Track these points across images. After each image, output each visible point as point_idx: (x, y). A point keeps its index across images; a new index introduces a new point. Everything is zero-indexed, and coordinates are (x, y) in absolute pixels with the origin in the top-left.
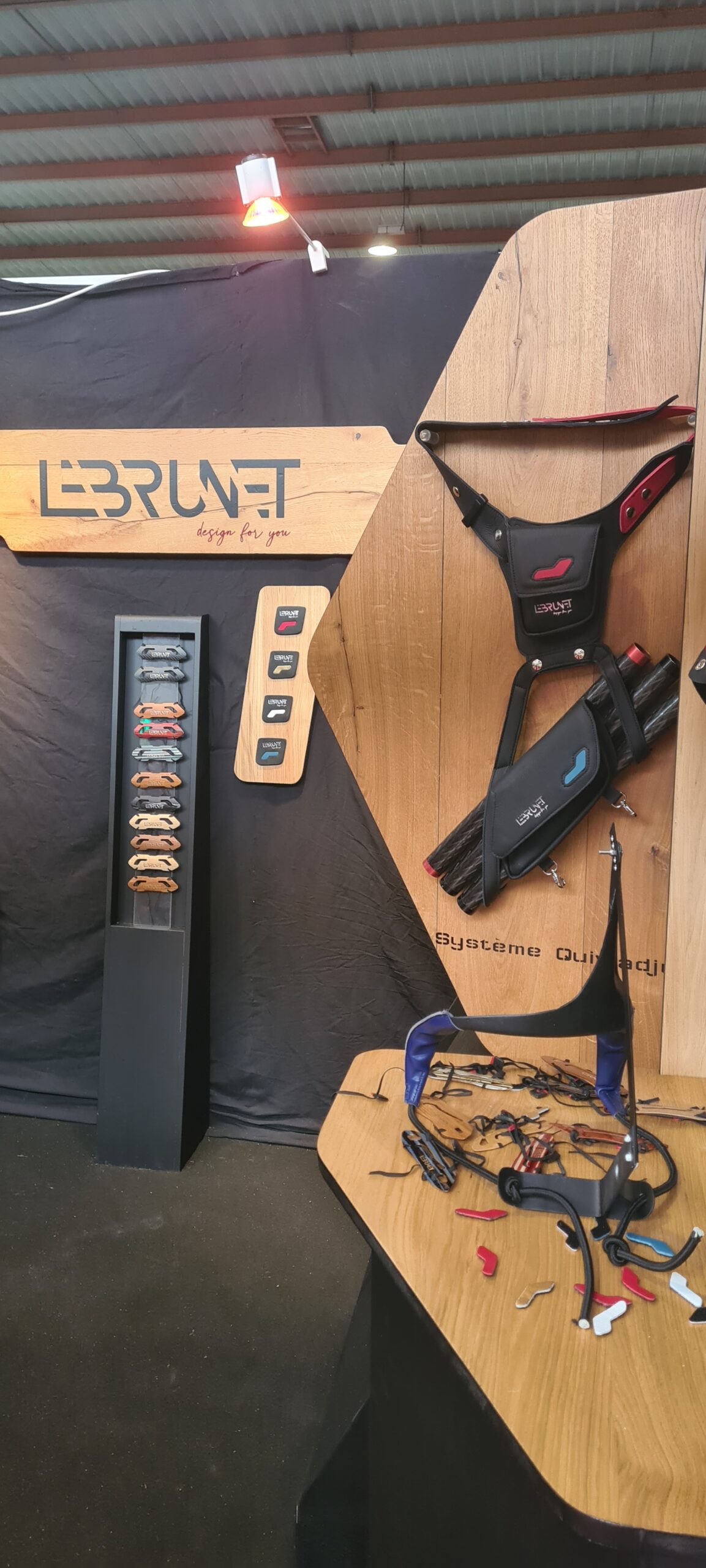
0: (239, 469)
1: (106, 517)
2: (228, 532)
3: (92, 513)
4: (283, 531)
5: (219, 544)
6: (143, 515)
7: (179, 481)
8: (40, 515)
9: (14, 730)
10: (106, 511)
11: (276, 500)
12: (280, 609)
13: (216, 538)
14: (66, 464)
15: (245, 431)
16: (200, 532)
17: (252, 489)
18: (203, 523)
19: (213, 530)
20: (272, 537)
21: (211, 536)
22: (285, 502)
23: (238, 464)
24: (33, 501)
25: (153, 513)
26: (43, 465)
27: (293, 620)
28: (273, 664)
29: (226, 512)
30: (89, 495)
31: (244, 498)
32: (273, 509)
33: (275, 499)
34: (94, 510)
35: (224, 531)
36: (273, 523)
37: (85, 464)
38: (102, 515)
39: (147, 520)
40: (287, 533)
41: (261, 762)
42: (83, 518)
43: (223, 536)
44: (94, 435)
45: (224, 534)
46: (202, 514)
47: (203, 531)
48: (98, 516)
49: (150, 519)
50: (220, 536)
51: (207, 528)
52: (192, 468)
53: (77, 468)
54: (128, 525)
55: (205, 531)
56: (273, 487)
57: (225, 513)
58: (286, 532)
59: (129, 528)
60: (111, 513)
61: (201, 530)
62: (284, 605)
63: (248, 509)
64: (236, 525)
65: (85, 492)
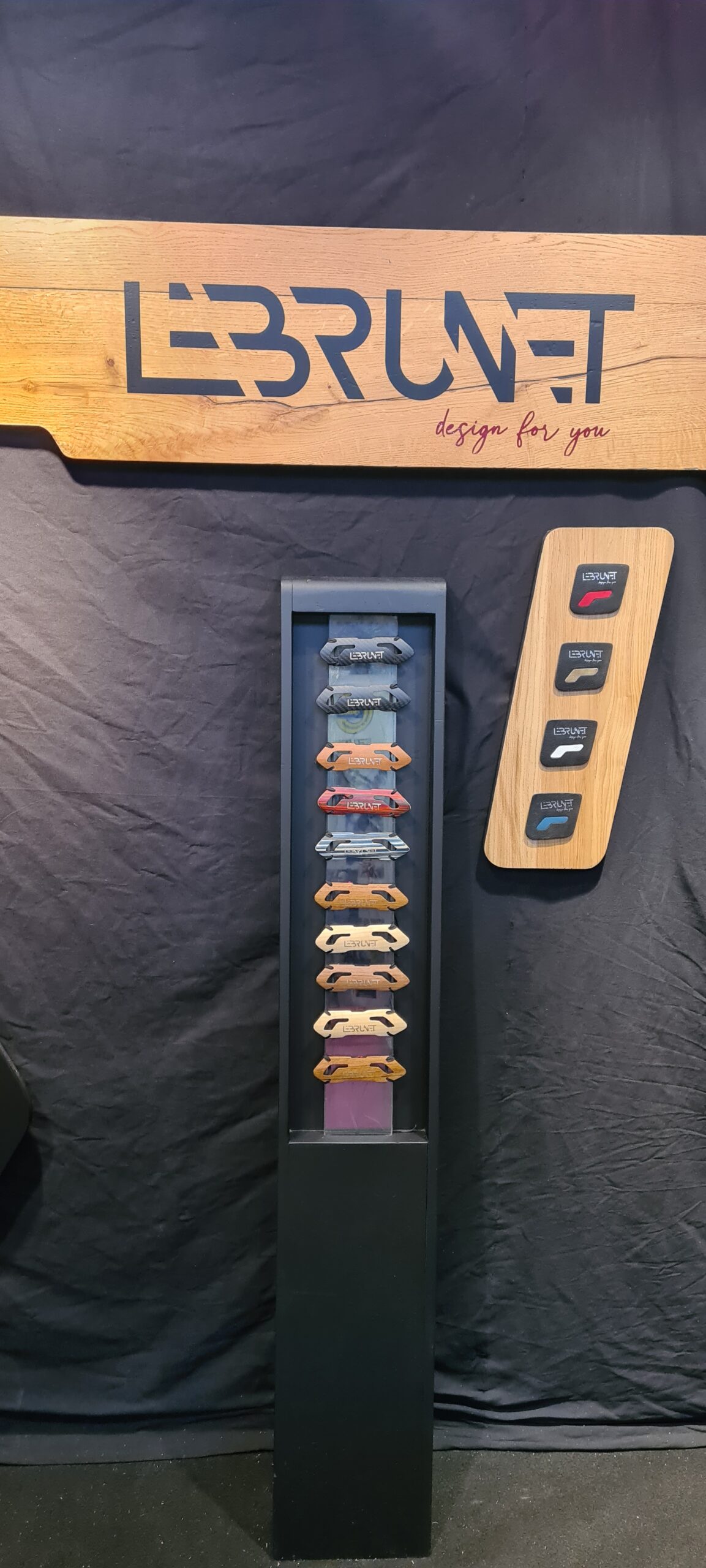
0: (520, 311)
1: (259, 397)
2: (493, 429)
3: (231, 388)
4: (596, 428)
5: (476, 451)
6: (333, 395)
7: (403, 332)
8: (126, 390)
9: (66, 794)
10: (259, 384)
11: (586, 371)
12: (582, 570)
13: (471, 440)
14: (179, 292)
15: (535, 238)
16: (442, 428)
17: (541, 348)
18: (448, 410)
19: (466, 425)
20: (576, 439)
21: (463, 436)
22: (603, 374)
23: (519, 301)
24: (111, 362)
25: (352, 390)
26: (132, 293)
27: (606, 588)
28: (565, 666)
29: (492, 391)
30: (226, 354)
31: (527, 364)
32: (579, 387)
33: (583, 368)
34: (236, 382)
35: (486, 427)
36: (579, 411)
37: (217, 292)
38: (252, 392)
39: (340, 403)
40: (603, 433)
41: (533, 833)
42: (212, 397)
43: (484, 436)
44: (236, 236)
45: (487, 432)
46: (446, 395)
47: (447, 425)
48: (243, 395)
49: (346, 403)
50: (479, 436)
51: (455, 419)
52: (429, 306)
53: (201, 300)
54: (302, 414)
55: (451, 426)
56: (582, 347)
57: (490, 393)
58: (602, 429)
59: (304, 419)
60: (268, 389)
61: (443, 423)
62: (590, 562)
63: (534, 388)
64: (509, 416)
65: (218, 347)
